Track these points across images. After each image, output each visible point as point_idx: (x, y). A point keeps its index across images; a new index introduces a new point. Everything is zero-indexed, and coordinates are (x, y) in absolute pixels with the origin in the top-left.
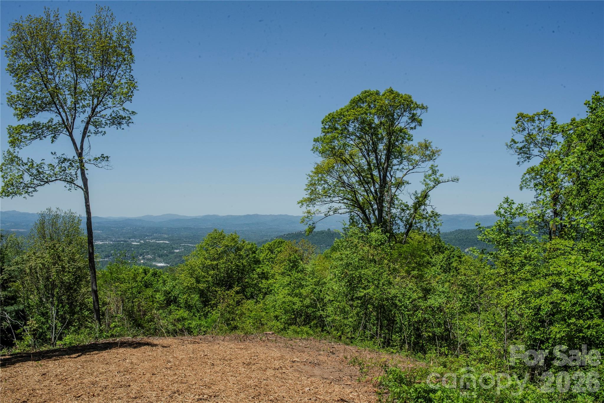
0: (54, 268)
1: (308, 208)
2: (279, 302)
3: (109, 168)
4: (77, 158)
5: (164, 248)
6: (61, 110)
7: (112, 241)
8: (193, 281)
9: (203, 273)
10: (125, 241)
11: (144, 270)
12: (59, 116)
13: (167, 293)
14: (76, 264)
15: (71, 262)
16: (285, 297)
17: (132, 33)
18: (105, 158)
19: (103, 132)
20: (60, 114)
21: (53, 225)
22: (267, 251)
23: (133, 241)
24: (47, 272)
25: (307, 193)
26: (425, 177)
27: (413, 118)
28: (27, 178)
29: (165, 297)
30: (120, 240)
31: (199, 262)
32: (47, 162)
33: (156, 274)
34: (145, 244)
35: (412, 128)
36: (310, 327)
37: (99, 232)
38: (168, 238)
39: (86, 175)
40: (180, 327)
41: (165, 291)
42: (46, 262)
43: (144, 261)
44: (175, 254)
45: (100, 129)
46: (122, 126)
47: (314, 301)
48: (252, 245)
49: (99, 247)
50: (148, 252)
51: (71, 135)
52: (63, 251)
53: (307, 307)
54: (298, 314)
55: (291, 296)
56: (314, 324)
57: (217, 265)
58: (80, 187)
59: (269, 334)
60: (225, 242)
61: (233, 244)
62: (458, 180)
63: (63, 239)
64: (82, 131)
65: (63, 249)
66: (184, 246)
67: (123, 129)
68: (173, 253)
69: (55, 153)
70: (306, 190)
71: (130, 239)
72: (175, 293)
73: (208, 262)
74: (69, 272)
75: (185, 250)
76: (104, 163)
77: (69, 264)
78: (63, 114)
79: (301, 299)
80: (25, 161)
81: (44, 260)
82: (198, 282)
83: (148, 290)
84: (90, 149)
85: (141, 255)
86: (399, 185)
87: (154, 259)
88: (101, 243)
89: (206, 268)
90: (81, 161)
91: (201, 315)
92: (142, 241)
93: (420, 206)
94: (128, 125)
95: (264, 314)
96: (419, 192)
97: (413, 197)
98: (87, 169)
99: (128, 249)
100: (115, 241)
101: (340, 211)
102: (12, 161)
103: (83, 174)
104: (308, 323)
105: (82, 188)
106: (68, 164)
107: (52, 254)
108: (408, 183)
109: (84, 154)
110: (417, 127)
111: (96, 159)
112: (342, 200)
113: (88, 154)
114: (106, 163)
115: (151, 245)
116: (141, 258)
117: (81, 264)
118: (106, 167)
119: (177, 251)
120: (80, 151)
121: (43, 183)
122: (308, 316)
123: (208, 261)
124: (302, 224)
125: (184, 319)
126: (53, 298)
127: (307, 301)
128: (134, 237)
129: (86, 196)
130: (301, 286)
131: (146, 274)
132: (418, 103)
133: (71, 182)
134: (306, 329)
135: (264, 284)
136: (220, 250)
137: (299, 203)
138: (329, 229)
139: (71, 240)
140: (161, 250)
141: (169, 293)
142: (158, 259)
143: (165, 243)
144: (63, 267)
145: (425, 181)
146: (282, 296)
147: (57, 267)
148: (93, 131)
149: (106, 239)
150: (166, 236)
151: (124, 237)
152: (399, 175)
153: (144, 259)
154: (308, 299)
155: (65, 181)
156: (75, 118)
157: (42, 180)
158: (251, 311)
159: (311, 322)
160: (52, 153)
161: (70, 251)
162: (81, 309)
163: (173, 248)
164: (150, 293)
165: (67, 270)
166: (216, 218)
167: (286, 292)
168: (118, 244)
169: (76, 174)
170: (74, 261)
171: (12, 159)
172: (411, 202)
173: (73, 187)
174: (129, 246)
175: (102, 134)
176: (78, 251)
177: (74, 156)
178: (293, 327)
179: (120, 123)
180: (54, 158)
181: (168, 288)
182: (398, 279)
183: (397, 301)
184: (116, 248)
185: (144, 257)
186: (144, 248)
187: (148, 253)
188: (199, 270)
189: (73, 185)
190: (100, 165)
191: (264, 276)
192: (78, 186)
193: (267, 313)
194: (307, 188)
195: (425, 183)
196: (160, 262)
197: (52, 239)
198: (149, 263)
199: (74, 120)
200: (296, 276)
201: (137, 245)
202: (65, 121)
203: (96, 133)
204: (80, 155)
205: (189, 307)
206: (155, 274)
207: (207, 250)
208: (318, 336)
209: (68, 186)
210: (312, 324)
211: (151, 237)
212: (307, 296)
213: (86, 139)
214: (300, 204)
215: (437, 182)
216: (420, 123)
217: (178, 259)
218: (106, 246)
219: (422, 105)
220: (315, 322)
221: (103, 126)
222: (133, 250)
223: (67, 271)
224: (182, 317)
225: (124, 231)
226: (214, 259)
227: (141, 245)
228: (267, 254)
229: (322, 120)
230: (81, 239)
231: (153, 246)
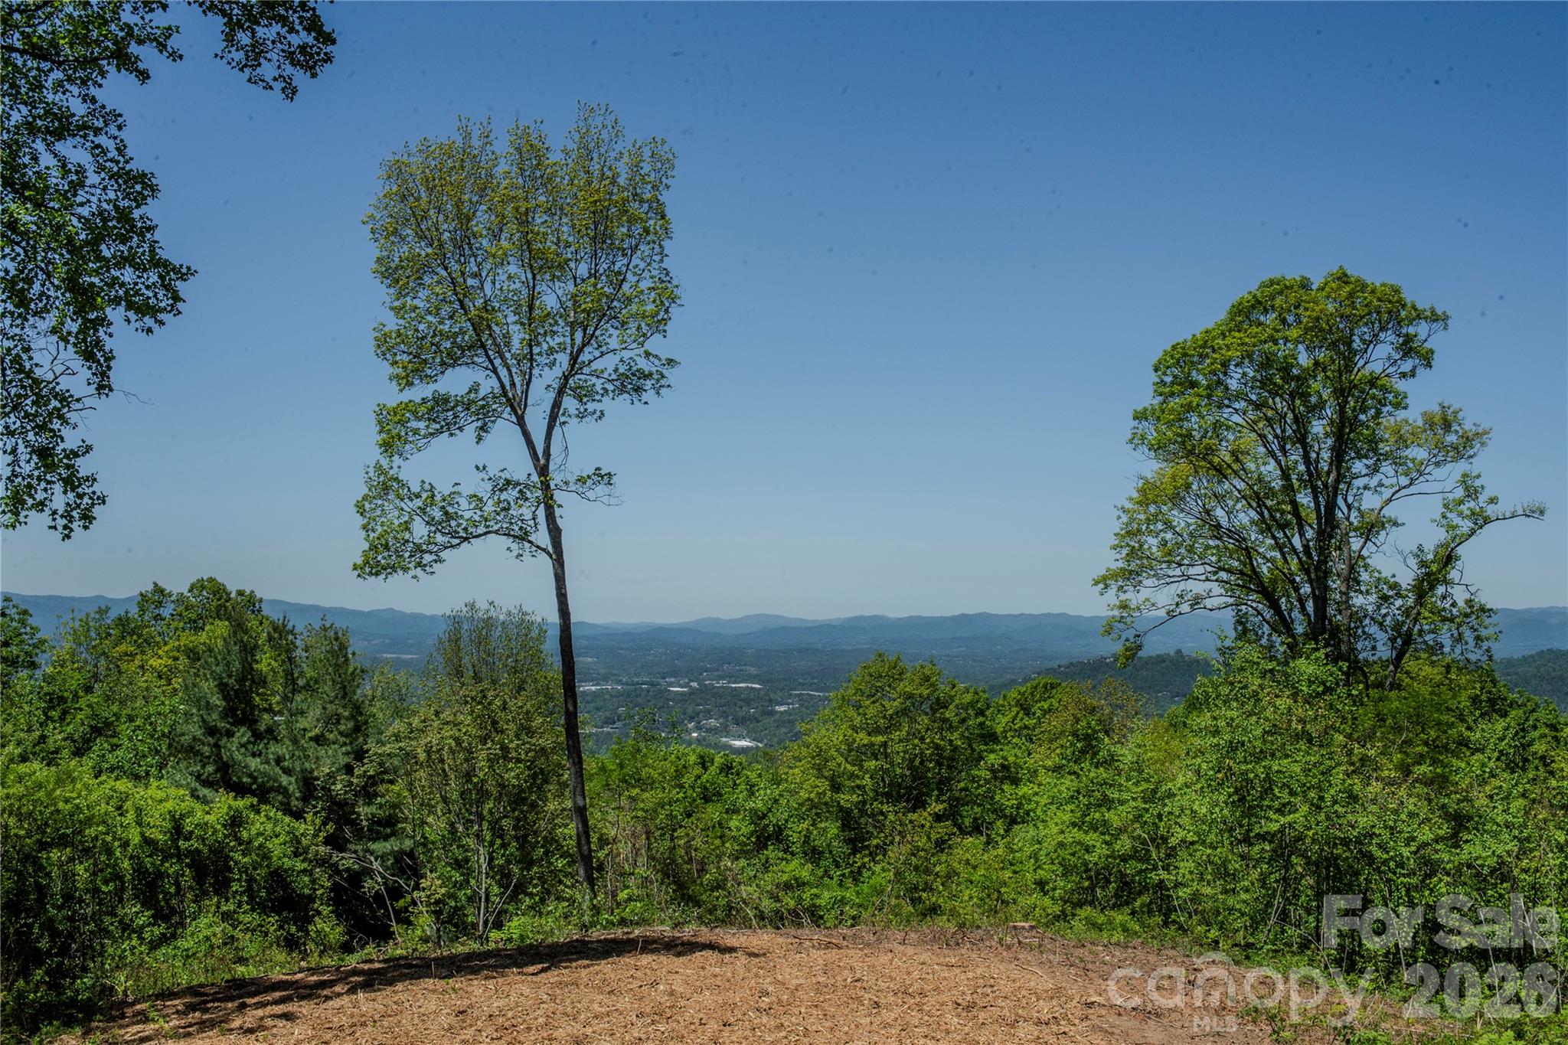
0: (482, 750)
1: (1123, 597)
2: (1049, 845)
3: (612, 501)
4: (535, 478)
5: (748, 702)
6: (497, 362)
7: (619, 682)
8: (824, 785)
9: (849, 767)
10: (652, 684)
11: (702, 757)
12: (494, 376)
13: (758, 817)
14: (534, 741)
15: (524, 737)
16: (1062, 832)
17: (665, 164)
18: (603, 477)
19: (598, 414)
20: (495, 371)
21: (480, 643)
22: (1015, 710)
23: (671, 684)
24: (466, 760)
25: (1118, 556)
26: (1446, 506)
27: (1407, 348)
28: (420, 530)
29: (752, 827)
30: (639, 680)
31: (837, 738)
32: (466, 490)
33: (731, 768)
34: (702, 692)
35: (1404, 375)
36: (1133, 913)
37: (590, 660)
38: (757, 675)
39: (559, 521)
40: (792, 904)
41: (754, 812)
42: (465, 734)
43: (700, 734)
44: (777, 717)
45: (591, 407)
46: (645, 396)
47: (1144, 843)
48: (976, 693)
49: (589, 698)
50: (709, 711)
51: (521, 422)
52: (505, 709)
53: (1124, 859)
54: (1098, 877)
55: (1080, 828)
56: (1143, 905)
57: (885, 745)
58: (544, 550)
59: (1023, 928)
60: (905, 686)
61: (926, 692)
62: (1542, 513)
63: (504, 678)
64: (548, 412)
65: (505, 703)
66: (799, 695)
67: (646, 403)
68: (773, 713)
69: (484, 468)
70: (1114, 548)
71: (664, 678)
72: (779, 816)
73: (862, 738)
74: (519, 761)
75: (802, 705)
76: (601, 490)
77: (519, 739)
78: (503, 373)
79: (1107, 838)
80: (416, 489)
81: (460, 730)
82: (836, 788)
83: (710, 807)
84: (567, 455)
85: (691, 719)
86: (1371, 528)
87: (724, 730)
88: (593, 688)
89: (857, 754)
90: (546, 486)
91: (843, 875)
92: (694, 684)
93: (1432, 587)
94: (658, 393)
95: (1008, 874)
96: (1430, 547)
97: (1413, 562)
98: (560, 506)
99: (659, 704)
100: (627, 684)
101: (1209, 603)
102: (386, 488)
103: (550, 517)
104: (1127, 903)
105: (548, 553)
106: (515, 493)
107: (479, 716)
108: (1396, 524)
109: (552, 467)
110: (1420, 371)
111: (581, 480)
112: (1215, 573)
113: (563, 467)
114: (607, 489)
115: (717, 694)
116: (691, 725)
117: (547, 741)
118: (605, 499)
119: (782, 708)
120: (542, 461)
121: (457, 541)
122: (1125, 883)
123: (862, 735)
124: (1107, 639)
125: (801, 884)
126: (480, 825)
127: (1124, 844)
128: (675, 673)
129: (559, 571)
130: (1106, 803)
131: (705, 768)
132: (1420, 307)
133: (523, 537)
134: (1120, 917)
135: (1007, 796)
136: (892, 706)
137: (1096, 583)
138: (1179, 652)
139: (523, 681)
140: (741, 707)
141: (764, 816)
142: (733, 728)
143: (752, 688)
144: (505, 749)
145: (1444, 517)
146: (1055, 830)
147: (490, 749)
148: (573, 411)
149: (605, 679)
150: (753, 670)
151: (650, 674)
152: (1370, 502)
153: (698, 728)
154: (1124, 837)
155: (508, 535)
156: (530, 379)
157: (453, 534)
158: (975, 868)
159: (1135, 900)
160: (477, 468)
161: (521, 707)
162: (546, 853)
163: (770, 701)
164: (716, 817)
165: (514, 754)
166: (879, 623)
167: (1067, 817)
168: (635, 690)
169: (534, 519)
170: (530, 732)
171: (386, 486)
172: (1406, 576)
173: (528, 550)
174: (663, 695)
175: (595, 416)
176: (540, 708)
177: (529, 475)
178: (1086, 911)
179: (638, 390)
180: (483, 480)
181: (760, 804)
182: (1375, 787)
183: (1374, 849)
184: (631, 702)
185: (699, 722)
186: (699, 701)
187: (708, 714)
188: (840, 759)
189: (527, 545)
190: (591, 494)
191: (1007, 774)
192: (538, 547)
193: (1015, 872)
194: (1117, 542)
195: (1444, 522)
196: (740, 737)
197: (478, 679)
198: (712, 739)
199: (528, 384)
200: (1092, 775)
201: (682, 694)
202: (508, 388)
203: (581, 416)
204: (543, 471)
205: (814, 855)
206: (727, 768)
207: (858, 706)
208: (1153, 937)
209: (515, 546)
210: (1137, 904)
211: (715, 674)
212: (1121, 831)
213: (557, 430)
214: (1101, 586)
215: (1481, 520)
216: (1427, 359)
217: (784, 730)
218: (607, 697)
219: (1433, 311)
220: (1146, 898)
221: (598, 397)
222: (673, 707)
223: (512, 758)
224: (796, 879)
225: (651, 658)
226: (877, 731)
227: (693, 692)
228: (1014, 719)
229: (1155, 361)
230: (546, 678)
231: (721, 697)
